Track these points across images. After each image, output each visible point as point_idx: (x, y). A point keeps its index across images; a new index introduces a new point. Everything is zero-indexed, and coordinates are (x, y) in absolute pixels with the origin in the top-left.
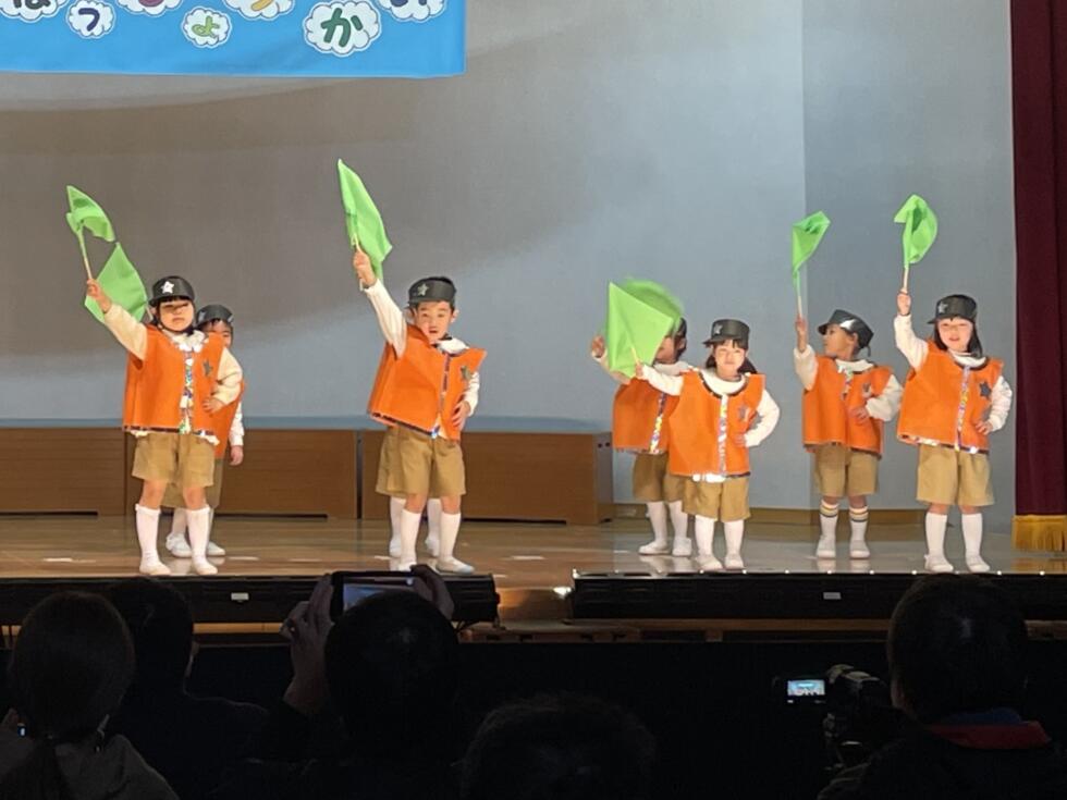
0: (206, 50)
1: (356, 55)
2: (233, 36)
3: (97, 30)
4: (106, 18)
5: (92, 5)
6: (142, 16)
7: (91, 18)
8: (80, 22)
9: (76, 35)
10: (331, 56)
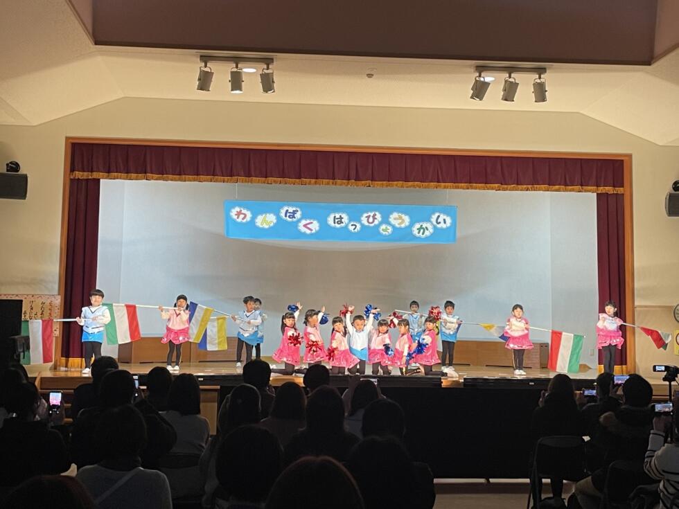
0: (385, 236)
1: (427, 238)
2: (393, 232)
3: (356, 230)
4: (359, 226)
5: (355, 223)
6: (368, 227)
7: (354, 227)
8: (351, 228)
9: (350, 232)
10: (419, 238)
